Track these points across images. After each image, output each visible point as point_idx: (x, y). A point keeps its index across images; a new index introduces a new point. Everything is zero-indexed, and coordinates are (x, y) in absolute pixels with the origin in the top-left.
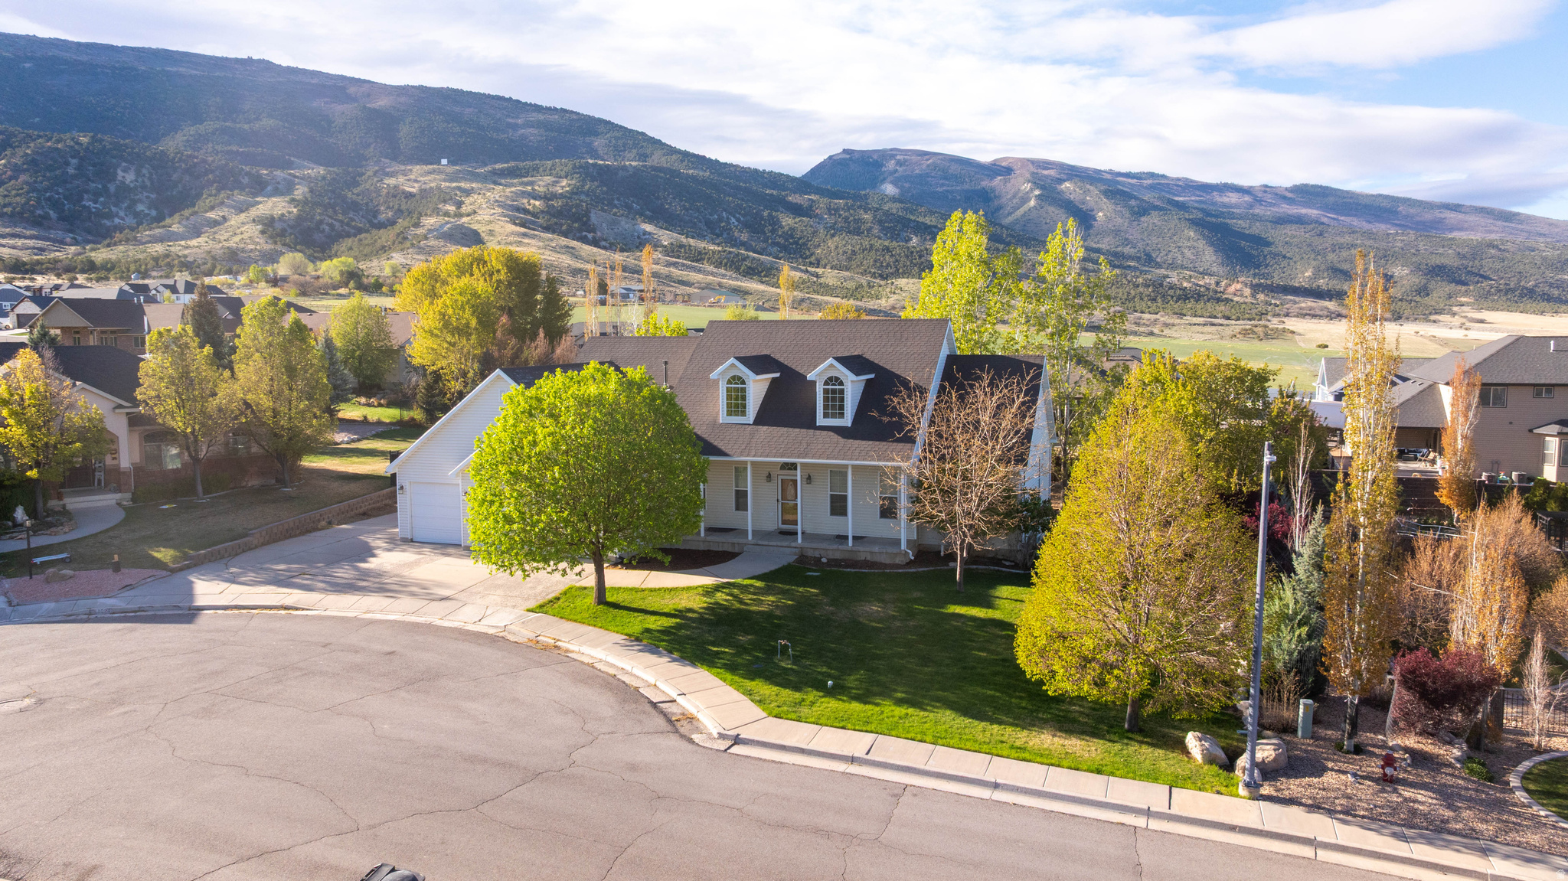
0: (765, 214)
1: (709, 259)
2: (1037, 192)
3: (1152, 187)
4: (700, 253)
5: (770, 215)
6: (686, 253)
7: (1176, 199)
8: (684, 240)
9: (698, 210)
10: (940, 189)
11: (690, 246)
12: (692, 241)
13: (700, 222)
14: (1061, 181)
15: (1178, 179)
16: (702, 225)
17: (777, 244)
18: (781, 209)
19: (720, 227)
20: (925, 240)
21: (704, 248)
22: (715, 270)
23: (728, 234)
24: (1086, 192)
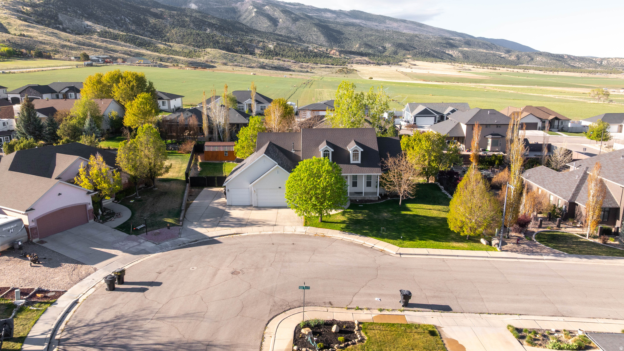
0: (142, 17)
1: (121, 38)
2: (255, 10)
3: (299, 9)
4: (116, 36)
5: (144, 18)
6: (109, 35)
7: (309, 14)
8: (108, 30)
9: (110, 14)
10: (215, 7)
11: (111, 32)
12: (111, 30)
13: (112, 20)
14: (264, 5)
15: (309, 6)
16: (113, 22)
17: (149, 31)
18: (148, 15)
19: (121, 23)
20: (213, 30)
21: (118, 33)
22: (125, 44)
23: (126, 26)
24: (275, 11)
